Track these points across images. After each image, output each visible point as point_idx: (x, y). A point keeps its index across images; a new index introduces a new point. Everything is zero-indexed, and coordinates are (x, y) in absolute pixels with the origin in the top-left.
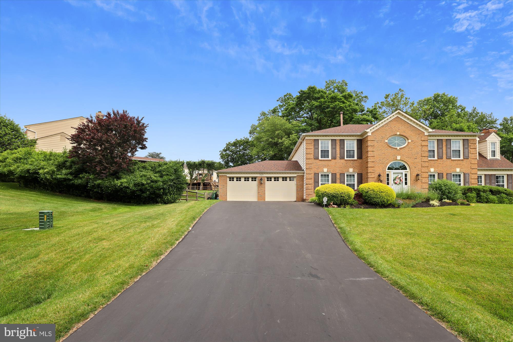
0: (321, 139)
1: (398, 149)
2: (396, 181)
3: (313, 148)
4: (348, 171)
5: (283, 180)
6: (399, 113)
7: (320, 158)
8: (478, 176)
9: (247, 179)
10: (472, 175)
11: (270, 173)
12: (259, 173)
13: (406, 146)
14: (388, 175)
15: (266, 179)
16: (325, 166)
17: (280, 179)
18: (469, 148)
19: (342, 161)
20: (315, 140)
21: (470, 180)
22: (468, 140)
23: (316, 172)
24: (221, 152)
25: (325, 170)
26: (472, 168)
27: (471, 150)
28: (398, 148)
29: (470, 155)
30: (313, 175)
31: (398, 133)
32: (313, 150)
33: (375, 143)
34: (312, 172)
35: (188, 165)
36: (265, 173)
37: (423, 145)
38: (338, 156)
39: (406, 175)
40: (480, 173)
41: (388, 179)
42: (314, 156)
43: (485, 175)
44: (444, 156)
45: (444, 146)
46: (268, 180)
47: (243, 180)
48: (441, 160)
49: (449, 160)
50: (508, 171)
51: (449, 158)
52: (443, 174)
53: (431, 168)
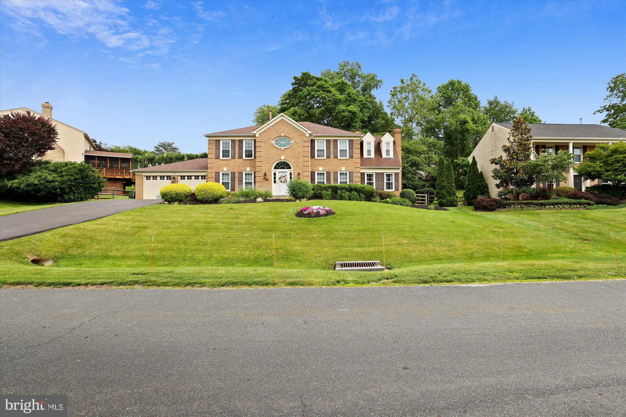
0: (222, 140)
1: (283, 149)
2: (281, 180)
3: (215, 148)
4: (245, 170)
5: (195, 179)
6: (282, 115)
7: (221, 157)
8: (363, 174)
9: (162, 178)
10: (356, 173)
11: (184, 172)
12: (172, 172)
13: (290, 147)
14: (275, 174)
15: (180, 178)
16: (225, 166)
17: (193, 178)
18: (354, 149)
19: (241, 160)
20: (216, 140)
21: (354, 178)
22: (352, 140)
23: (217, 171)
25: (225, 169)
26: (356, 167)
27: (355, 150)
28: (283, 148)
29: (354, 155)
30: (214, 174)
31: (283, 135)
32: (214, 150)
33: (262, 144)
34: (214, 171)
36: (177, 172)
37: (304, 145)
38: (237, 155)
39: (291, 174)
40: (362, 171)
41: (275, 178)
42: (215, 155)
43: (376, 173)
44: (332, 156)
45: (331, 146)
46: (181, 179)
47: (158, 178)
48: (328, 159)
49: (336, 159)
50: (394, 170)
51: (336, 157)
52: (330, 172)
53: (320, 167)
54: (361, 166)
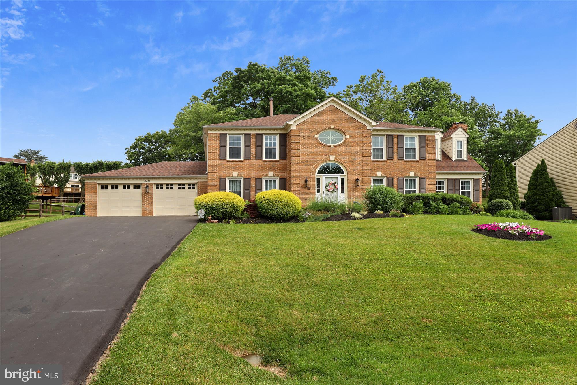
0: (229, 134)
1: (332, 147)
2: (329, 188)
3: (218, 146)
4: (267, 176)
5: (179, 188)
6: (333, 100)
7: (228, 158)
8: (436, 181)
9: (126, 187)
10: (429, 180)
11: (159, 178)
12: (144, 178)
13: (343, 143)
14: (318, 180)
15: (155, 187)
16: (235, 169)
17: (175, 187)
18: (426, 147)
19: (259, 162)
20: (221, 134)
21: (427, 186)
22: (424, 136)
23: (223, 176)
24: (127, 150)
25: (235, 174)
26: (429, 171)
27: (429, 149)
28: (332, 145)
29: (427, 155)
30: (218, 181)
31: (332, 127)
32: (218, 147)
33: (302, 140)
34: (217, 176)
35: (76, 168)
36: (152, 178)
37: (364, 142)
38: (253, 155)
39: (342, 180)
40: (439, 177)
41: (318, 186)
42: (220, 155)
43: (448, 180)
44: (395, 157)
45: (394, 143)
46: (157, 188)
47: (121, 187)
48: (390, 161)
49: (401, 161)
50: (474, 175)
51: (401, 158)
52: (393, 178)
53: (378, 171)
54: (436, 170)
